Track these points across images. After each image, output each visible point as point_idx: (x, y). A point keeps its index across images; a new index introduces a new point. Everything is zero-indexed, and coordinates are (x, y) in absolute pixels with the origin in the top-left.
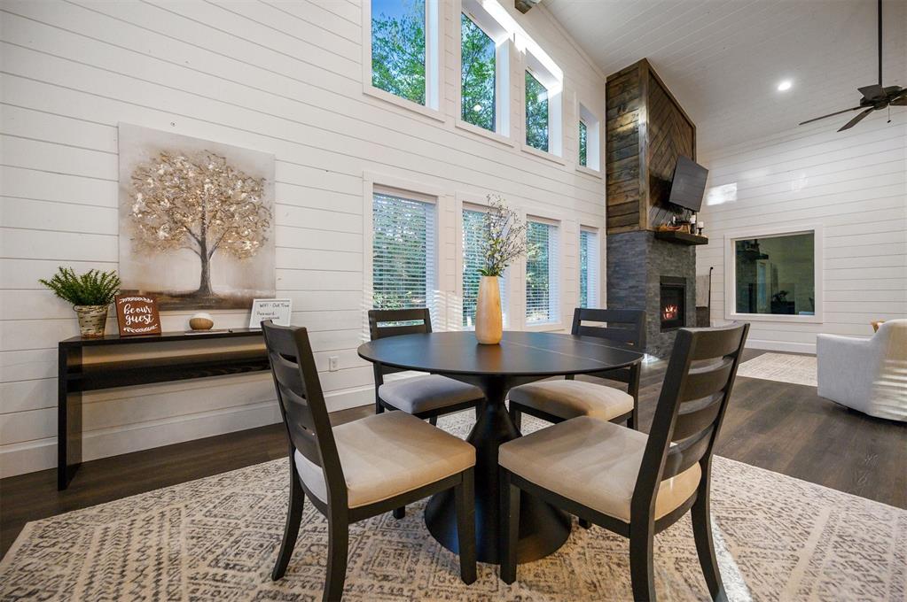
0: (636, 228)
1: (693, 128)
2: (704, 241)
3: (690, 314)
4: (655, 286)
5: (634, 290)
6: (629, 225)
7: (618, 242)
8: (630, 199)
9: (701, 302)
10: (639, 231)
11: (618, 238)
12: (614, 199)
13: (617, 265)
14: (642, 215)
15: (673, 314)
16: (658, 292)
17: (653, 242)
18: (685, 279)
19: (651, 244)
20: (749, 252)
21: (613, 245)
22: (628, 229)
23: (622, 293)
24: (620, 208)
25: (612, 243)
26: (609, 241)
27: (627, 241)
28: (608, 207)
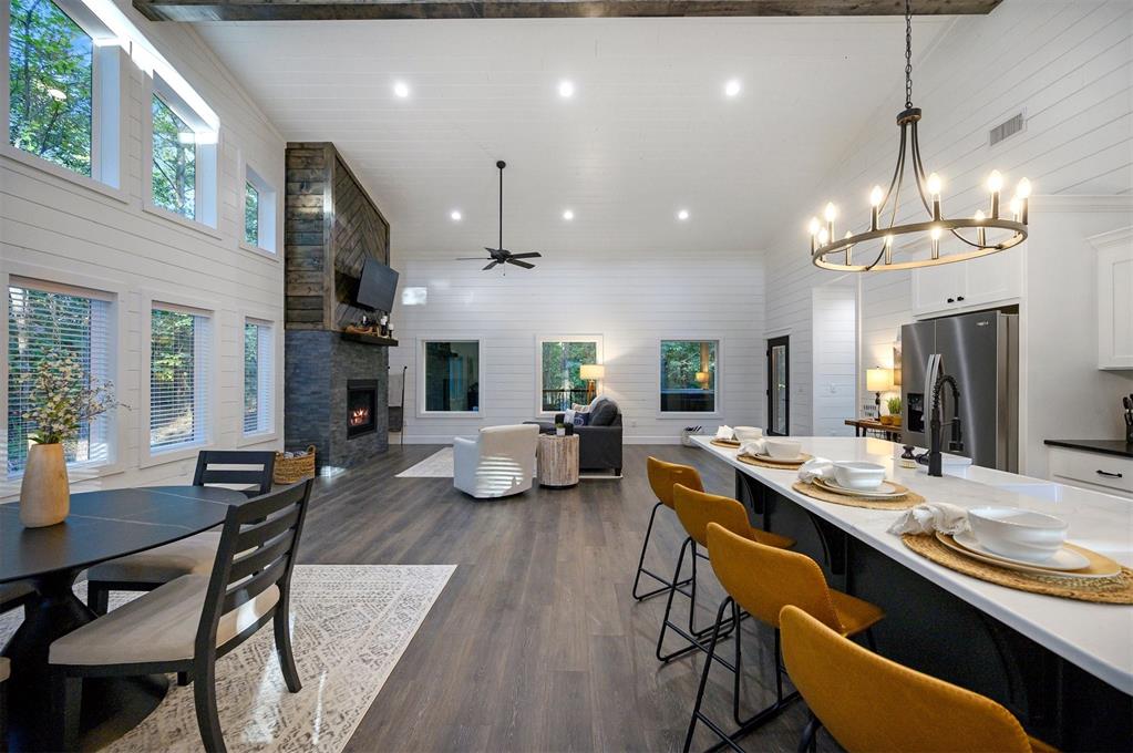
0: (320, 327)
1: (387, 227)
2: (395, 343)
3: (382, 417)
4: (341, 392)
5: (316, 396)
6: (312, 322)
7: (298, 340)
8: (312, 293)
9: (394, 402)
10: (323, 330)
11: (299, 335)
12: (295, 288)
13: (297, 366)
14: (326, 313)
15: (363, 417)
16: (345, 397)
17: (340, 343)
18: (376, 381)
19: (336, 346)
20: (440, 354)
21: (294, 343)
22: (310, 326)
23: (303, 400)
24: (302, 300)
25: (291, 340)
26: (288, 338)
27: (310, 340)
28: (286, 297)
